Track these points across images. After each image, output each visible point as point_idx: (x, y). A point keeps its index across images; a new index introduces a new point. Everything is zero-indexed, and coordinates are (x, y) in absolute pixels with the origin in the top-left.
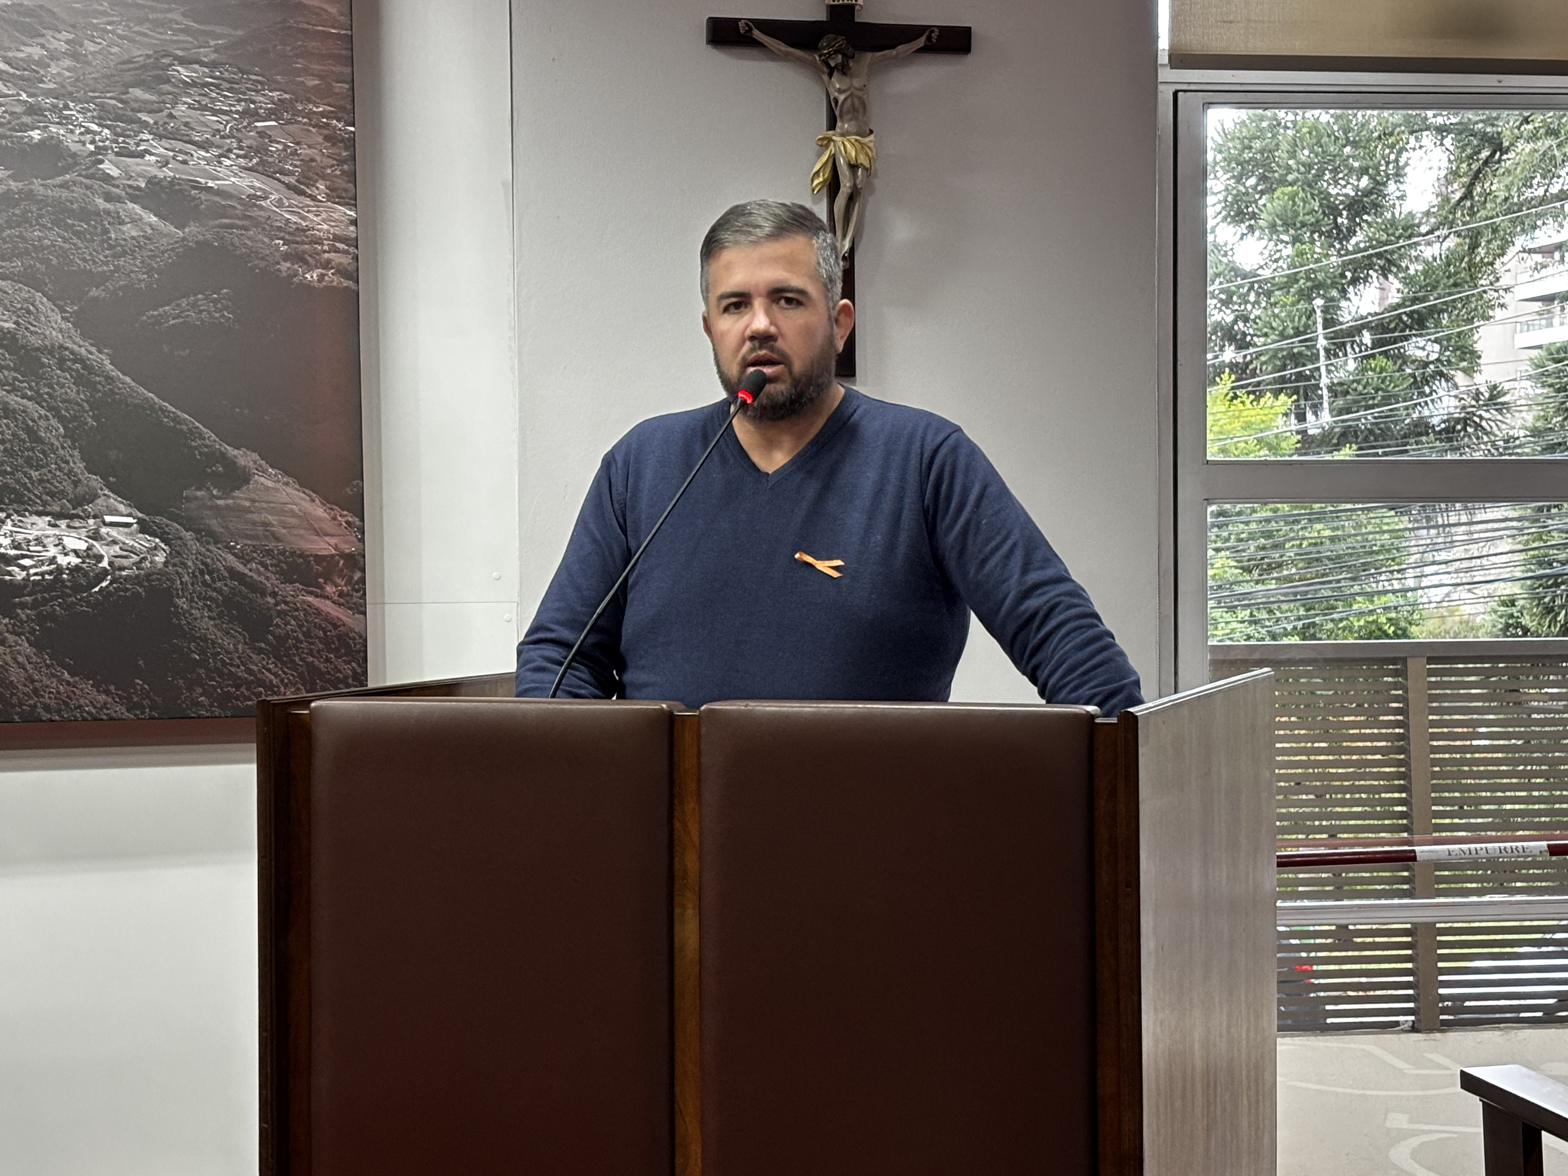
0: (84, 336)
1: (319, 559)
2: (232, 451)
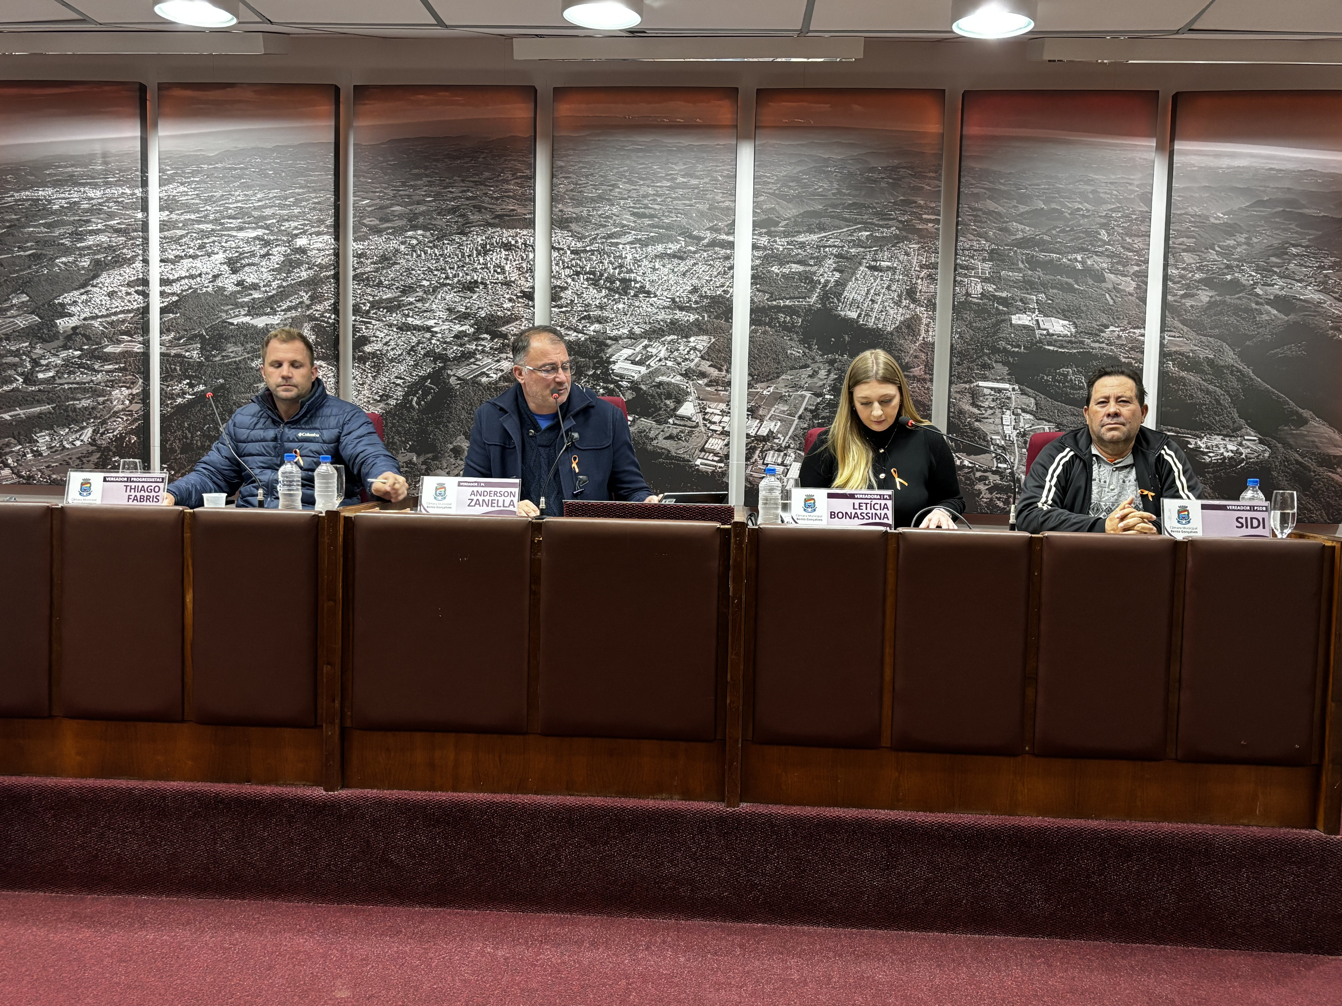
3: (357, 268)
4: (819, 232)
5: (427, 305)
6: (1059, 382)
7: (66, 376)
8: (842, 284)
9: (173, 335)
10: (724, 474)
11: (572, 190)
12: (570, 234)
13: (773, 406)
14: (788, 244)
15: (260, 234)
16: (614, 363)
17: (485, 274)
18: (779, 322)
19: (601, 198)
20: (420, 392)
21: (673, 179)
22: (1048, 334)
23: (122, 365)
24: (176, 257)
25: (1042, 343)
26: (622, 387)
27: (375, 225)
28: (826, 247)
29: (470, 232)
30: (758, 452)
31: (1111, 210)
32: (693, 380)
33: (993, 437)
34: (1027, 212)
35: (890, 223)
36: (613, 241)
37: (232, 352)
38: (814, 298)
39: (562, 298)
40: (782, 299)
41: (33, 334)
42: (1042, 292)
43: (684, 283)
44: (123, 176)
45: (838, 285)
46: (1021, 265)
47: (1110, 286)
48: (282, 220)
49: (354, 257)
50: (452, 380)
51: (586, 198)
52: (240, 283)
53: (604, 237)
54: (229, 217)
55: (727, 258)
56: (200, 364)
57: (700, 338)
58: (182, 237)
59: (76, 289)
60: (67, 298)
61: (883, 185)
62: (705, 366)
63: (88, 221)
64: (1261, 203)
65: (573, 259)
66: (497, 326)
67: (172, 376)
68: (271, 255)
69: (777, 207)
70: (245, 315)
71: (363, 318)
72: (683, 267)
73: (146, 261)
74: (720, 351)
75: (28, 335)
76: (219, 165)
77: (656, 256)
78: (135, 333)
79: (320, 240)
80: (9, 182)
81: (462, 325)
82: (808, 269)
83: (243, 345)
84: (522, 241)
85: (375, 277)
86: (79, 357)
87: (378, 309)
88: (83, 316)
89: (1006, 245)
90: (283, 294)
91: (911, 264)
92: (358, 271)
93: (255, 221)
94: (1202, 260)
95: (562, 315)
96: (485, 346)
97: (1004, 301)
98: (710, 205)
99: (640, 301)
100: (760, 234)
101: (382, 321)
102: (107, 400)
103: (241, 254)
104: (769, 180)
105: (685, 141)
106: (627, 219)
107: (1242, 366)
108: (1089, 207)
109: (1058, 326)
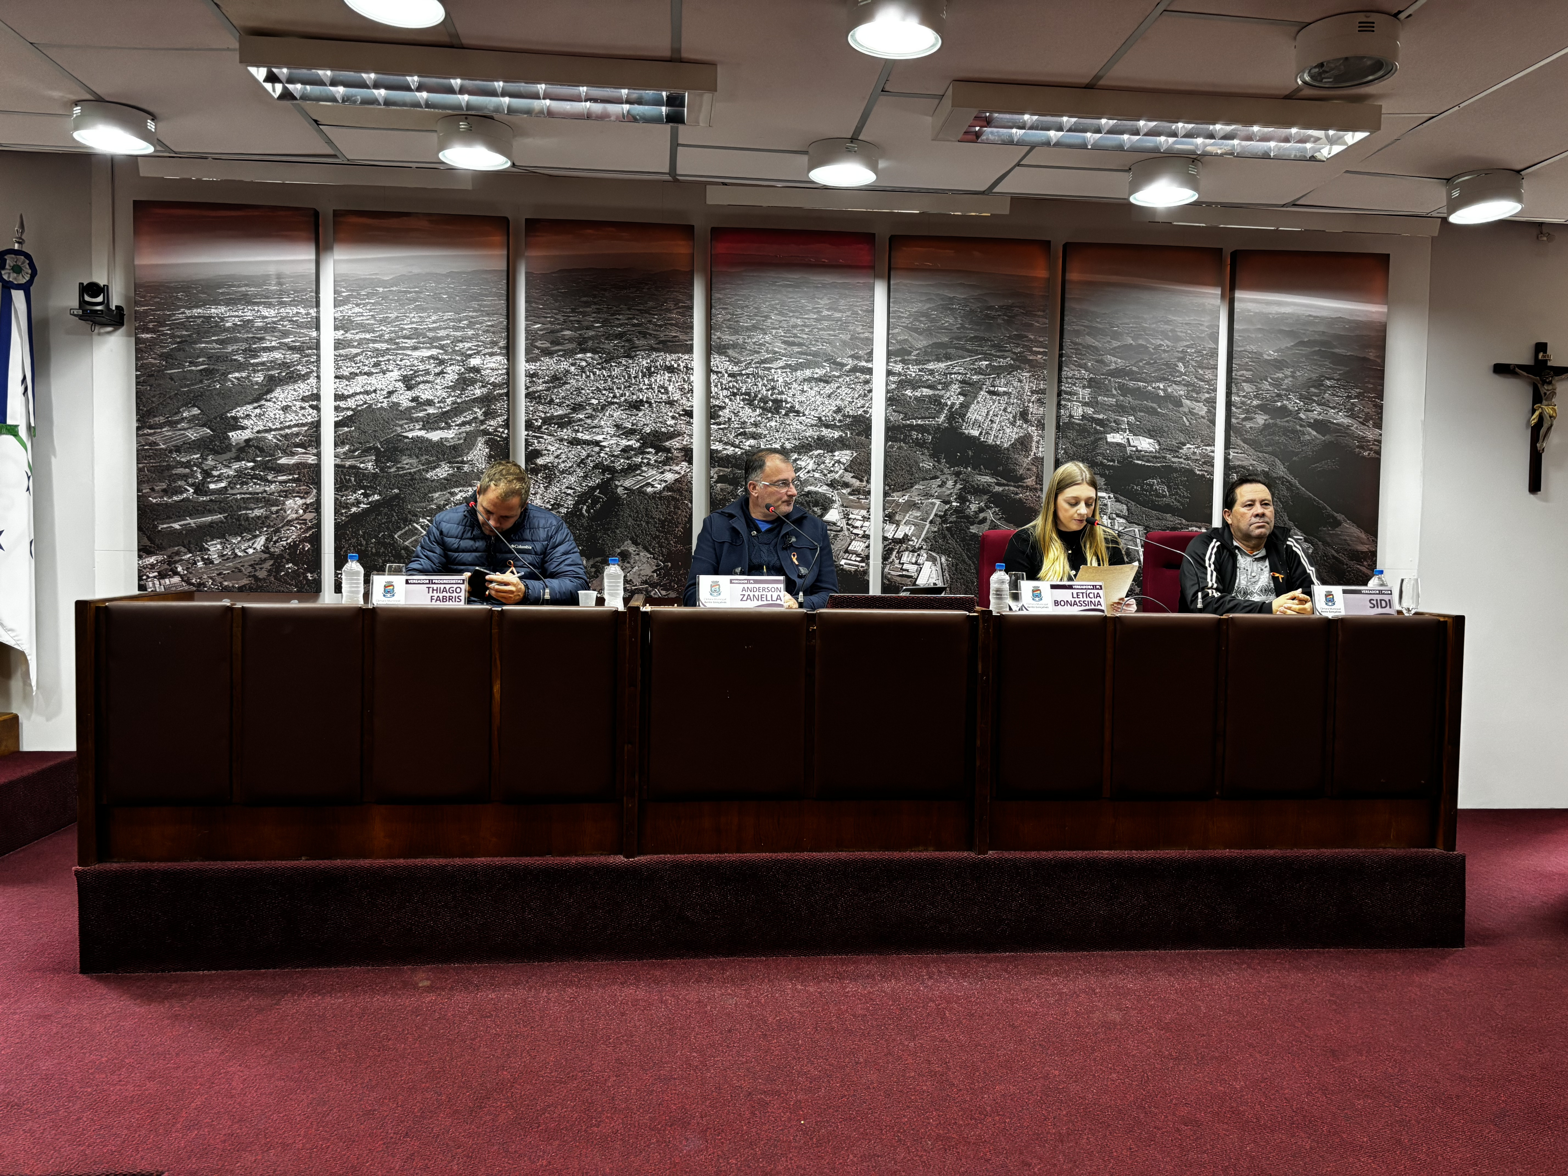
0: (1290, 474)
1: (1362, 552)
2: (1336, 515)
3: (530, 387)
4: (946, 361)
5: (596, 422)
6: (1146, 491)
7: (238, 486)
8: (965, 406)
9: (347, 447)
10: (866, 572)
11: (729, 320)
12: (729, 359)
13: (907, 512)
14: (920, 370)
15: (435, 353)
17: (650, 394)
18: (912, 439)
19: (755, 328)
20: (589, 501)
21: (819, 312)
22: (1137, 450)
23: (296, 476)
24: (351, 374)
25: (1132, 458)
27: (546, 348)
28: (951, 374)
29: (636, 356)
30: (894, 553)
31: (1186, 346)
32: (837, 490)
34: (1119, 347)
35: (1006, 354)
36: (766, 365)
37: (407, 464)
38: (942, 418)
39: (720, 416)
40: (914, 419)
41: (203, 446)
42: (1132, 415)
43: (829, 404)
44: (298, 296)
45: (963, 407)
46: (1114, 392)
47: (1187, 410)
48: (456, 341)
49: (526, 376)
50: (620, 490)
51: (742, 327)
52: (415, 399)
53: (758, 362)
54: (405, 337)
55: (867, 382)
56: (375, 475)
57: (844, 452)
58: (357, 355)
59: (249, 403)
60: (239, 412)
61: (1000, 321)
62: (848, 477)
63: (262, 339)
64: (1302, 343)
65: (731, 381)
66: (661, 441)
67: (347, 486)
68: (445, 373)
69: (910, 339)
70: (420, 429)
71: (536, 433)
72: (828, 389)
73: (318, 377)
74: (861, 464)
75: (199, 446)
76: (394, 289)
77: (805, 380)
78: (309, 446)
79: (494, 360)
80: (180, 299)
81: (629, 440)
82: (937, 392)
83: (418, 457)
84: (683, 364)
85: (547, 395)
86: (252, 468)
87: (550, 425)
88: (256, 429)
89: (1103, 375)
90: (457, 410)
91: (1023, 389)
92: (531, 390)
93: (430, 341)
94: (1259, 389)
95: (721, 432)
96: (650, 459)
97: (1100, 422)
98: (852, 335)
99: (791, 420)
100: (895, 362)
101: (553, 436)
102: (281, 509)
103: (415, 372)
104: (903, 315)
105: (828, 279)
106: (779, 347)
107: (1290, 478)
108: (1169, 343)
109: (1145, 444)
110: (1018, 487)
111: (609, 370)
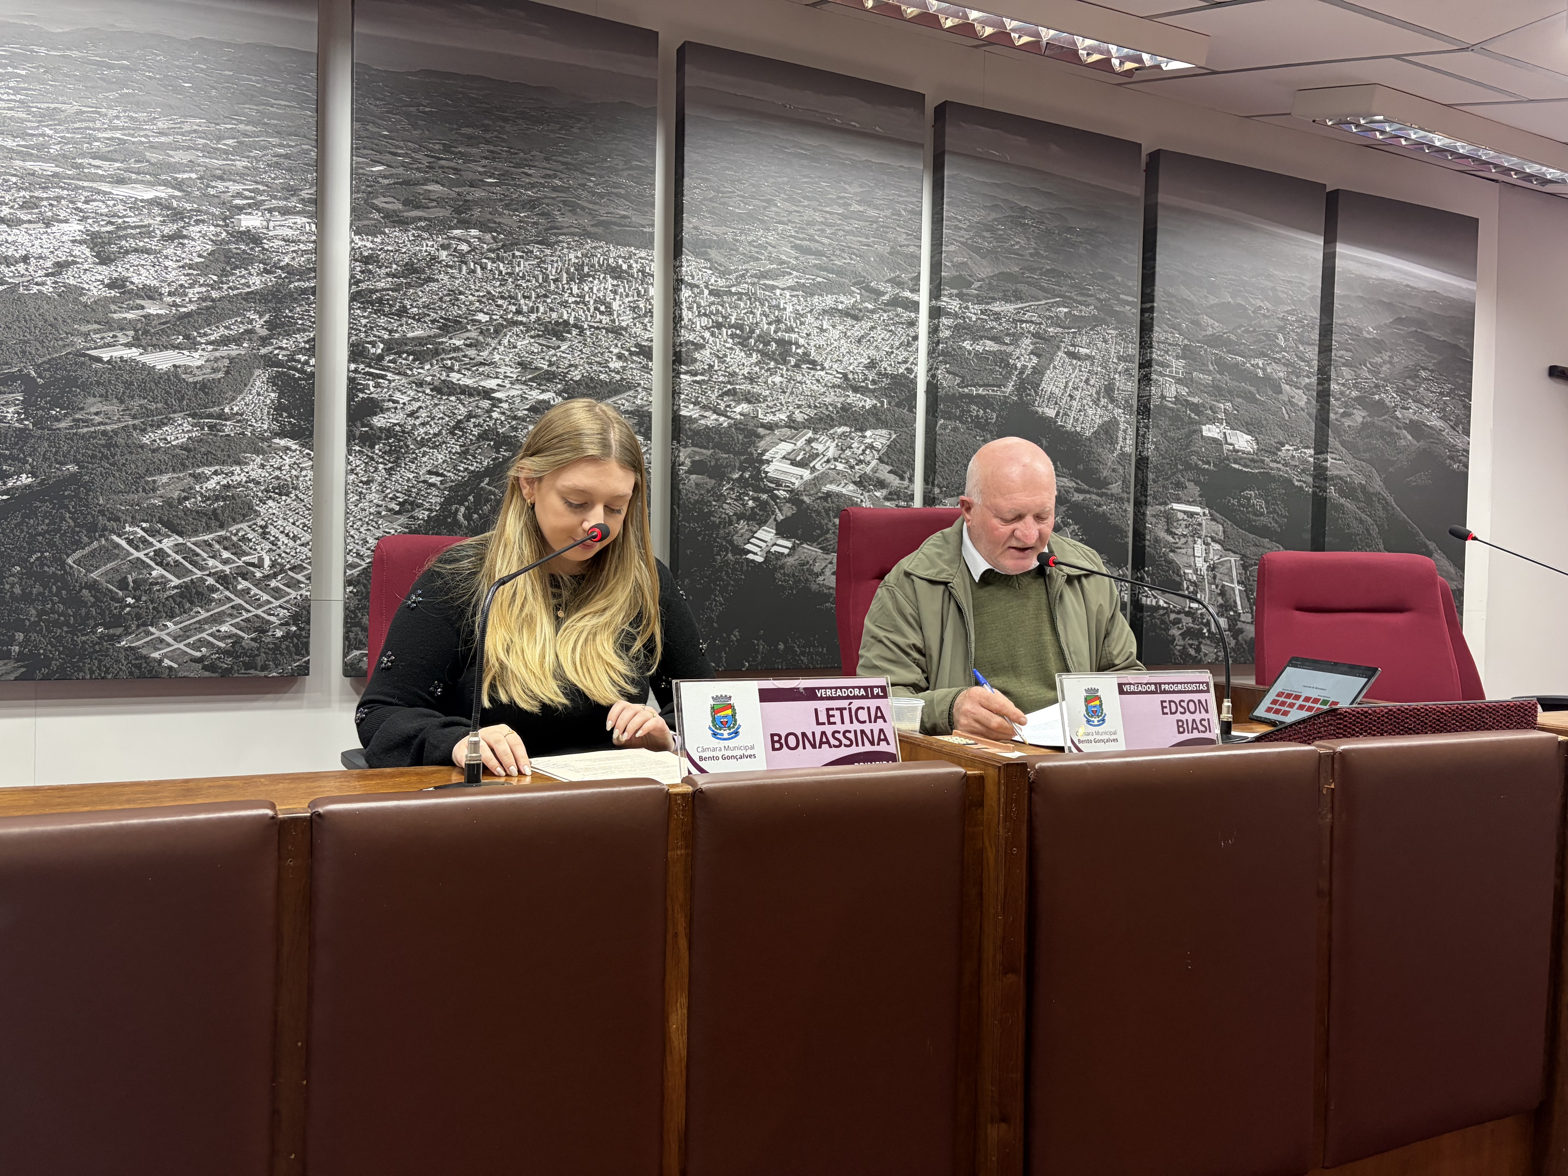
0: (1386, 489)
2: (1427, 543)
3: (360, 281)
4: (1015, 302)
5: (485, 354)
6: (1243, 506)
8: (1038, 371)
11: (711, 200)
12: (709, 265)
14: (982, 313)
15: (163, 195)
16: (768, 462)
17: (581, 312)
18: (971, 416)
19: (751, 217)
20: (471, 498)
21: (846, 205)
22: (1234, 450)
25: (1228, 460)
26: (778, 497)
27: (394, 211)
28: (1022, 322)
29: (558, 242)
31: (1287, 312)
32: (869, 491)
33: (1187, 571)
34: (1216, 305)
35: (1089, 300)
36: (767, 282)
37: (97, 414)
38: (1010, 388)
39: (694, 360)
40: (974, 386)
42: (1228, 401)
43: (859, 353)
45: (1035, 373)
46: (1211, 367)
47: (1286, 399)
48: (211, 176)
49: (351, 261)
51: (732, 213)
52: (117, 284)
53: (755, 276)
55: (912, 323)
56: (22, 435)
57: (879, 432)
61: (1081, 251)
62: (884, 472)
64: (1400, 320)
65: (713, 303)
68: (185, 237)
69: (970, 262)
70: (128, 345)
71: (371, 367)
72: (858, 330)
74: (902, 452)
76: (73, 53)
77: (825, 312)
81: (543, 391)
82: (1003, 348)
83: (122, 402)
84: (638, 266)
85: (394, 299)
87: (399, 354)
89: (1199, 342)
90: (211, 312)
91: (1109, 353)
92: (363, 286)
93: (152, 170)
94: (1358, 376)
95: (697, 386)
97: (1195, 408)
98: (892, 248)
99: (803, 375)
100: (950, 296)
101: (405, 375)
103: (119, 228)
104: (961, 225)
105: (861, 154)
106: (787, 253)
107: (1386, 494)
108: (1269, 306)
109: (1243, 442)
110: (1100, 495)
111: (510, 263)
